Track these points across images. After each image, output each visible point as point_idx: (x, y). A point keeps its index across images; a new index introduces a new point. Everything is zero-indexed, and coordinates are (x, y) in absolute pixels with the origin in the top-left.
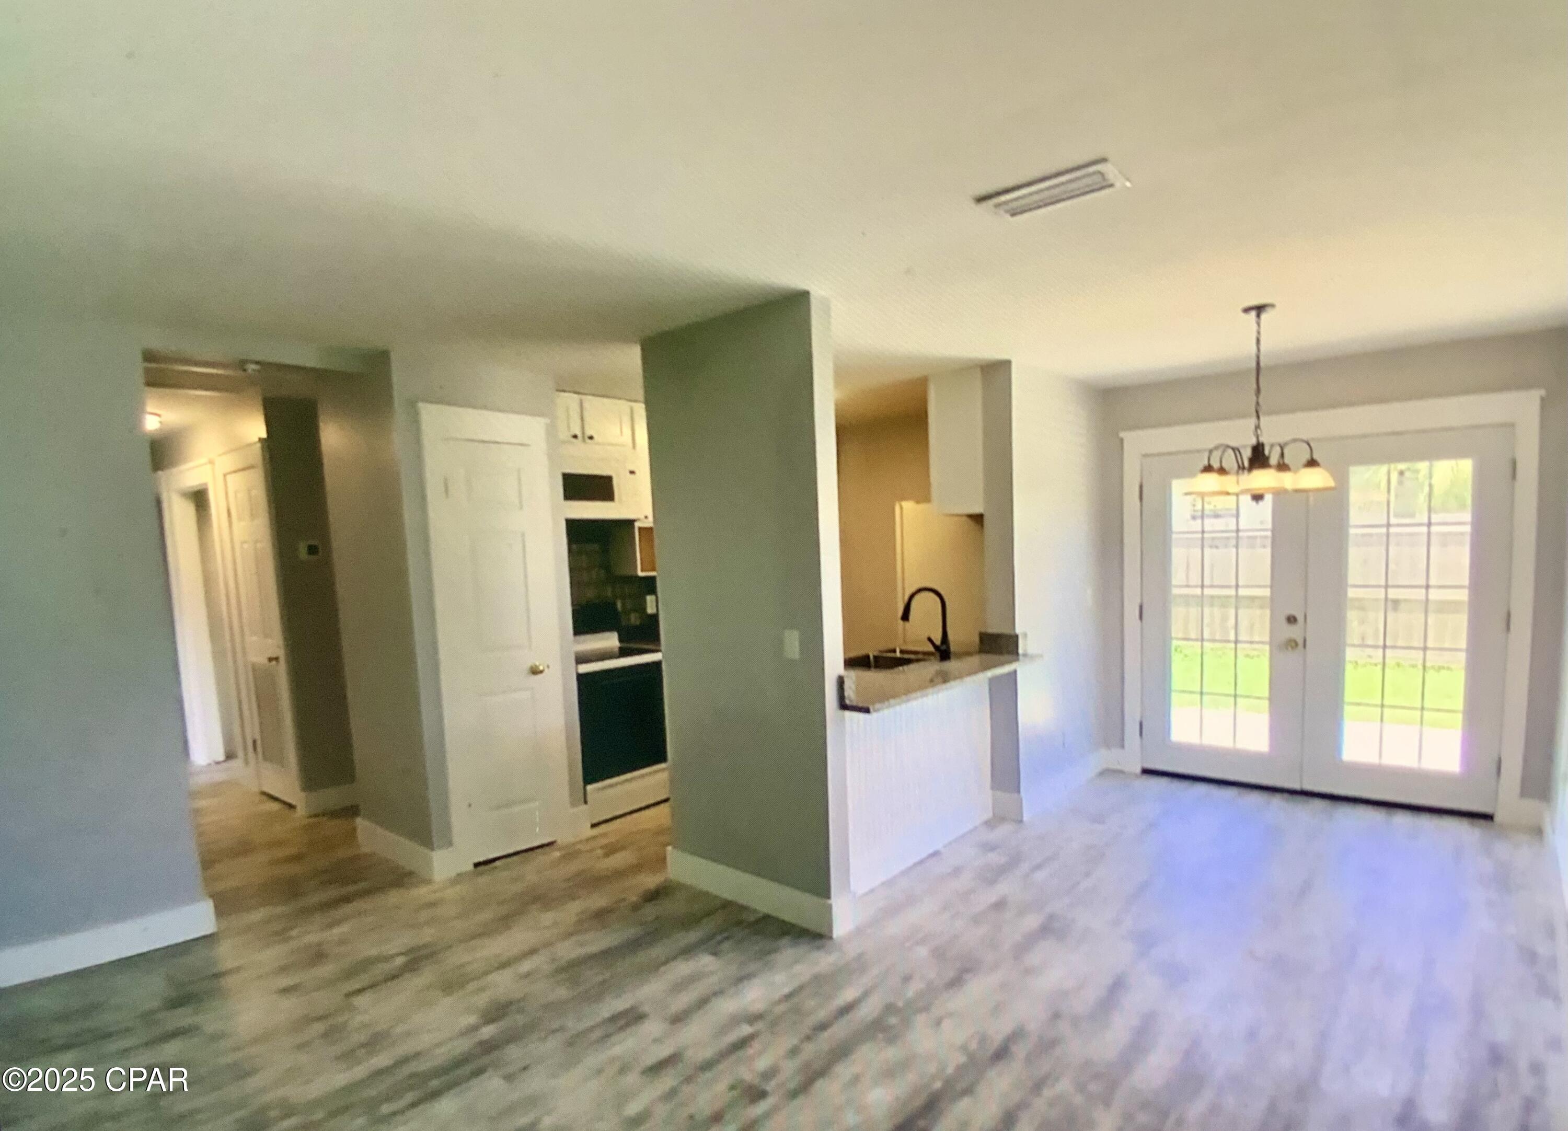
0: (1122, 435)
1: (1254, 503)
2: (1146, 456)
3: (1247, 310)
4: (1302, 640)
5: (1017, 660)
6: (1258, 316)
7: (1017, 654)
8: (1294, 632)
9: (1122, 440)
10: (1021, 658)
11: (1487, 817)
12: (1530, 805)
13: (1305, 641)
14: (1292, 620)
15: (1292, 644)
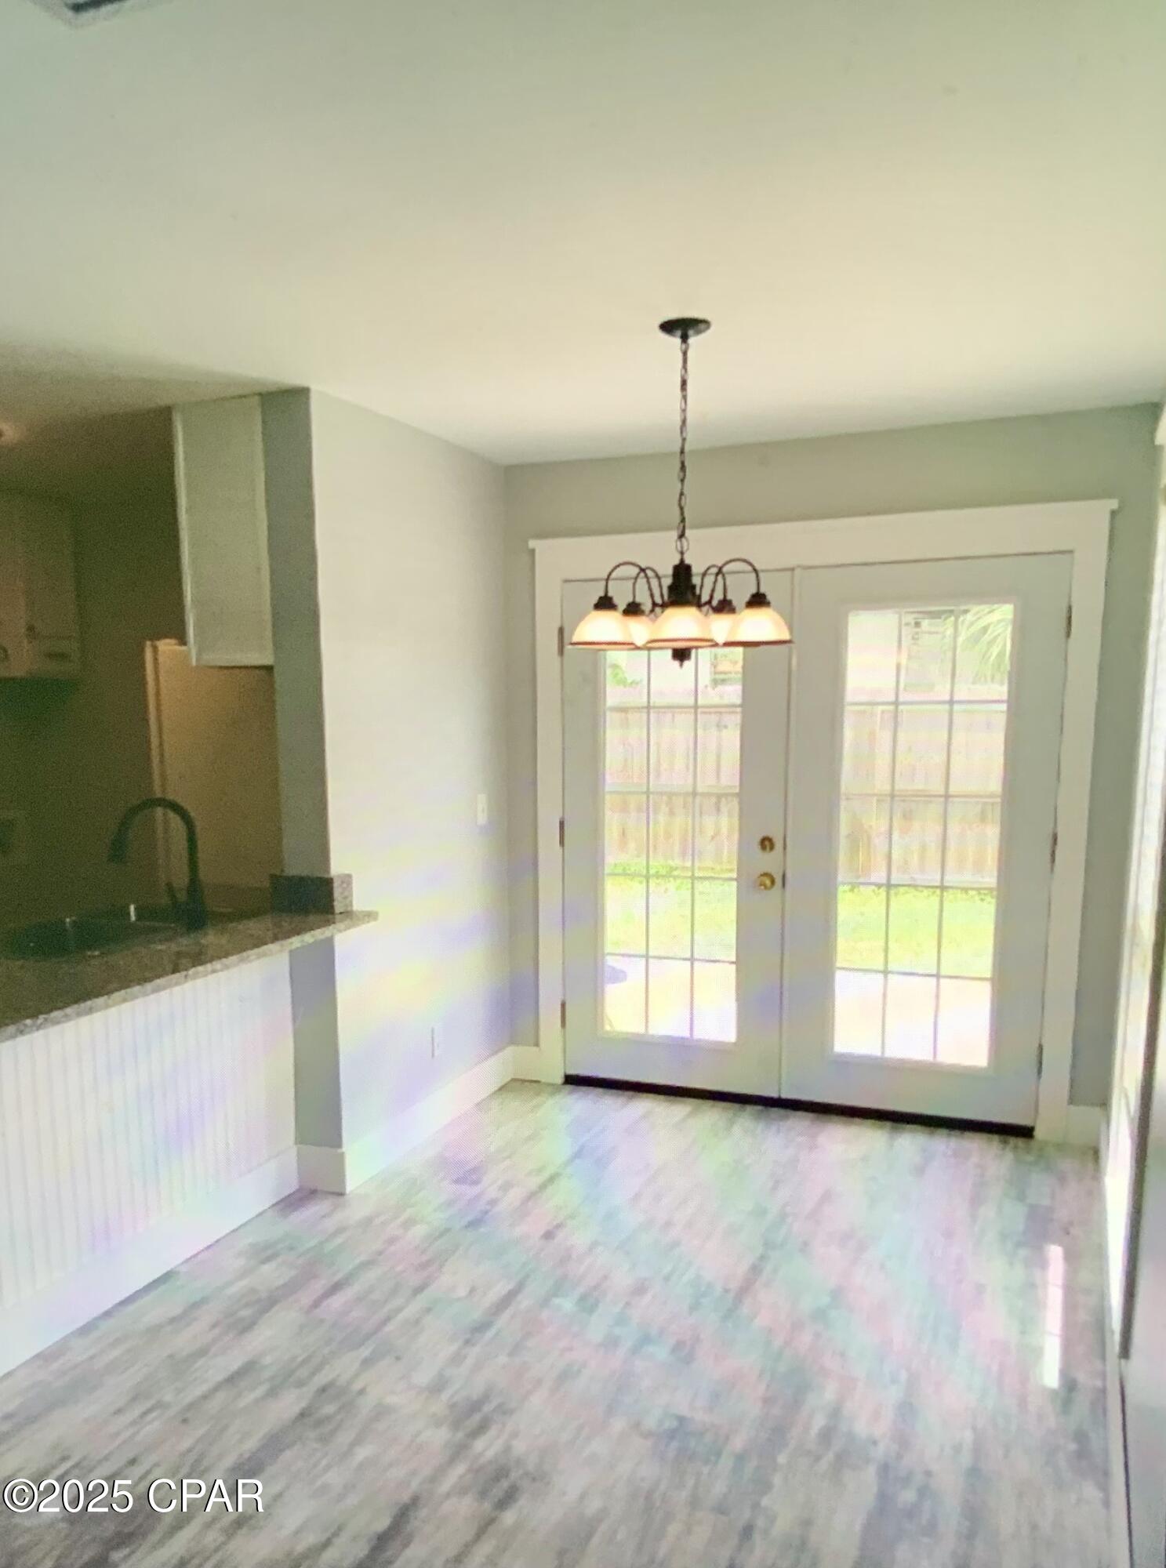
0: (532, 544)
1: (677, 663)
2: (566, 581)
3: (668, 327)
4: (781, 874)
5: (328, 922)
6: (685, 338)
7: (333, 913)
8: (768, 862)
9: (533, 552)
10: (338, 917)
11: (1025, 1132)
12: (1083, 1114)
13: (784, 876)
14: (766, 843)
15: (767, 881)
